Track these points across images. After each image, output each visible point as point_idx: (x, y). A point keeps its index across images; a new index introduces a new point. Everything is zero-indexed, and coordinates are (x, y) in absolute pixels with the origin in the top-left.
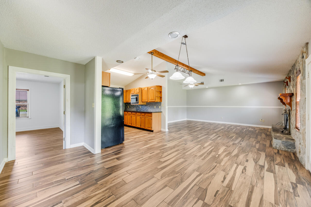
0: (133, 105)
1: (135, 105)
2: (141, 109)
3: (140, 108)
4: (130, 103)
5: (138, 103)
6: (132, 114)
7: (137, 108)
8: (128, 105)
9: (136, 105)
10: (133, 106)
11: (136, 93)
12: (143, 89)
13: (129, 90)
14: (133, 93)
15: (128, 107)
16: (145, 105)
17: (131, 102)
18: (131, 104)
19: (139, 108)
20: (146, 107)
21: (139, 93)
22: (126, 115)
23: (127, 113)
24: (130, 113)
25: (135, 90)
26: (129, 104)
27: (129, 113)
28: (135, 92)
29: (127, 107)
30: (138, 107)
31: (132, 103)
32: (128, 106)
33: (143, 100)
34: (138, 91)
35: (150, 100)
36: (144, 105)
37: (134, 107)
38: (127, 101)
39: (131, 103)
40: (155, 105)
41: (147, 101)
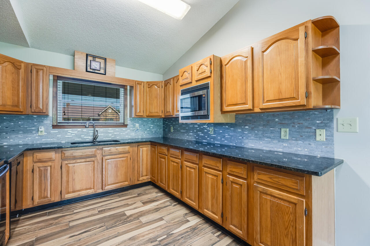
0: (186, 124)
1: (192, 124)
2: (214, 138)
3: (209, 135)
4: (177, 118)
5: (206, 117)
6: (185, 156)
7: (198, 135)
8: (172, 124)
9: (196, 124)
10: (187, 128)
11: (197, 81)
12: (224, 63)
13: (173, 78)
14: (189, 80)
15: (172, 130)
16: (231, 125)
17: (181, 115)
18: (181, 121)
19: (207, 133)
20: (234, 131)
21: (210, 77)
22: (165, 158)
23: (168, 150)
24: (177, 152)
25: (195, 68)
26: (174, 121)
27: (172, 151)
28: (196, 78)
29: (170, 131)
30: (202, 130)
31: (184, 118)
32: (172, 128)
33: (229, 105)
34: (206, 70)
35: (268, 101)
36: (227, 124)
37: (188, 131)
38: (167, 112)
39: (180, 118)
40: (283, 125)
41: (249, 106)
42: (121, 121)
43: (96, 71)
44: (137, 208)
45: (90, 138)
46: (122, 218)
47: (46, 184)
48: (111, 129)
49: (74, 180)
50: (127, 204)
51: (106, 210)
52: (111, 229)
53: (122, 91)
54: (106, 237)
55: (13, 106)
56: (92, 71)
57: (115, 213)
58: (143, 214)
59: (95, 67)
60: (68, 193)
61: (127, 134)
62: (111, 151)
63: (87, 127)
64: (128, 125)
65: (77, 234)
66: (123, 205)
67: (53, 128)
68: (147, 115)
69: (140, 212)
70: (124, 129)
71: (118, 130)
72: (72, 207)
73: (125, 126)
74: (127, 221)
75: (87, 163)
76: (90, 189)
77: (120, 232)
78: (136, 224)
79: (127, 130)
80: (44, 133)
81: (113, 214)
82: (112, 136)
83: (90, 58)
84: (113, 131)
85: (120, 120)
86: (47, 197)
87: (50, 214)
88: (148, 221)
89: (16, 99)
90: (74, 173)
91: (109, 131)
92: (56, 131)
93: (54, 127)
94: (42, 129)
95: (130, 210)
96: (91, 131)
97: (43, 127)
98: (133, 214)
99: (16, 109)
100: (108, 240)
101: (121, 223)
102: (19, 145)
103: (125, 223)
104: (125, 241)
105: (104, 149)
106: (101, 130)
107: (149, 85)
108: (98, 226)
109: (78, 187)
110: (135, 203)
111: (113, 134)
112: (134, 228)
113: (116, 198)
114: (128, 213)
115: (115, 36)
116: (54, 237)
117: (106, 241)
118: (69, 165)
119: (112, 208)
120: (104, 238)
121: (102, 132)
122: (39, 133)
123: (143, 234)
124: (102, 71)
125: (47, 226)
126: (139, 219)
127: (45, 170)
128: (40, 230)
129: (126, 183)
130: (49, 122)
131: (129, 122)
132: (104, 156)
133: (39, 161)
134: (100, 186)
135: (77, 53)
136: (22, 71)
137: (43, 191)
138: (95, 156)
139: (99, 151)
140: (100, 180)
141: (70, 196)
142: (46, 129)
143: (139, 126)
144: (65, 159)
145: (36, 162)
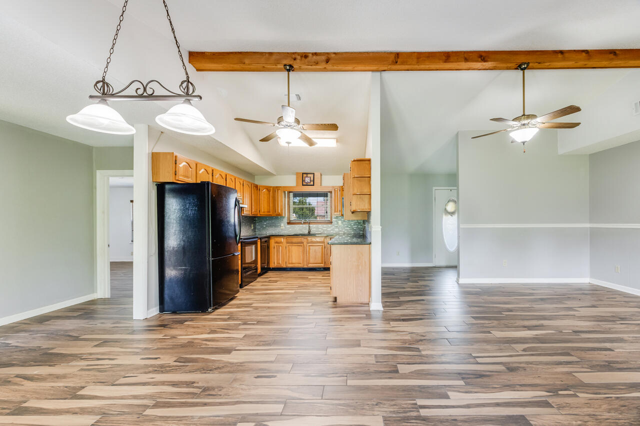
42: (329, 219)
43: (308, 184)
45: (306, 232)
47: (279, 255)
48: (320, 225)
49: (292, 256)
53: (329, 194)
55: (268, 212)
56: (306, 184)
60: (289, 264)
61: (332, 230)
62: (311, 240)
63: (307, 223)
64: (333, 222)
70: (330, 225)
71: (325, 226)
73: (331, 223)
75: (298, 247)
76: (300, 264)
79: (332, 226)
80: (283, 228)
83: (305, 175)
89: (269, 209)
90: (292, 252)
92: (289, 226)
93: (288, 223)
94: (282, 225)
96: (306, 226)
99: (269, 214)
105: (307, 239)
106: (314, 226)
109: (294, 261)
118: (289, 246)
121: (314, 228)
122: (281, 228)
124: (312, 183)
127: (279, 248)
129: (322, 265)
130: (286, 220)
131: (334, 220)
132: (308, 243)
133: (277, 243)
134: (305, 263)
135: (297, 174)
136: (271, 192)
137: (278, 259)
138: (303, 243)
139: (305, 240)
140: (305, 259)
141: (290, 266)
142: (284, 225)
143: (342, 223)
144: (287, 243)
145: (275, 243)
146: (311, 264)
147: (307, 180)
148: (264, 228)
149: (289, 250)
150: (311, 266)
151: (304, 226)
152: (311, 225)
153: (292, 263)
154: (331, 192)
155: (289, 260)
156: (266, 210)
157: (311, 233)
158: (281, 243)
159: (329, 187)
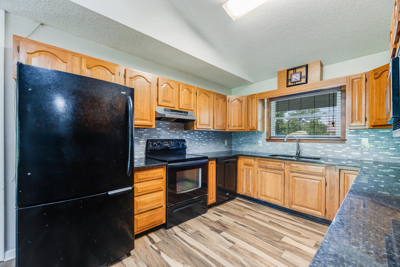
43: (297, 83)
44: (300, 243)
46: (274, 238)
47: (249, 181)
49: (266, 186)
50: (299, 233)
51: (275, 224)
52: (255, 237)
54: (245, 238)
55: (239, 126)
56: (292, 84)
57: (276, 231)
58: (295, 252)
59: (295, 79)
60: (262, 195)
62: (298, 168)
63: (285, 141)
64: (346, 140)
65: (239, 223)
66: (293, 231)
67: (267, 141)
68: (373, 125)
69: (295, 247)
70: (340, 145)
71: (330, 146)
72: (262, 208)
73: (343, 140)
74: (273, 243)
75: (275, 175)
76: (278, 200)
77: (256, 243)
78: (274, 251)
79: (346, 147)
80: (262, 145)
81: (274, 230)
82: (322, 153)
83: (291, 72)
84: (323, 147)
85: (337, 133)
86: (250, 192)
87: (249, 204)
88: (287, 260)
89: (240, 122)
90: (266, 180)
91: (317, 147)
92: (269, 144)
95: (293, 239)
97: (260, 141)
98: (287, 243)
99: (240, 128)
100: (243, 240)
101: (267, 240)
102: (249, 152)
103: (270, 243)
104: (247, 251)
105: (292, 165)
106: (307, 145)
107: (375, 74)
108: (253, 229)
109: (268, 194)
110: (309, 238)
111: (323, 151)
112: (267, 252)
113: (301, 223)
114: (285, 239)
115: (297, 39)
116: (232, 216)
117: (241, 240)
118: (262, 172)
119: (281, 226)
120: (244, 237)
121: (308, 148)
123: (264, 261)
125: (238, 209)
126: (284, 250)
127: (248, 171)
128: (233, 209)
129: (319, 214)
130: (264, 136)
131: (348, 136)
132: (291, 172)
133: (246, 164)
134: (287, 201)
135: (280, 73)
136: (244, 103)
137: (248, 186)
138: (283, 170)
139: (286, 166)
140: (286, 195)
141: (263, 198)
142: (263, 143)
143: (370, 142)
144: (260, 167)
145: (245, 165)
146: (295, 204)
147: (295, 77)
148: (240, 145)
149: (262, 177)
150: (295, 207)
151: (291, 144)
152: (301, 144)
153: (265, 196)
154: (342, 89)
155: (261, 191)
156: (237, 124)
157: (302, 155)
158: (251, 165)
159: (338, 80)
